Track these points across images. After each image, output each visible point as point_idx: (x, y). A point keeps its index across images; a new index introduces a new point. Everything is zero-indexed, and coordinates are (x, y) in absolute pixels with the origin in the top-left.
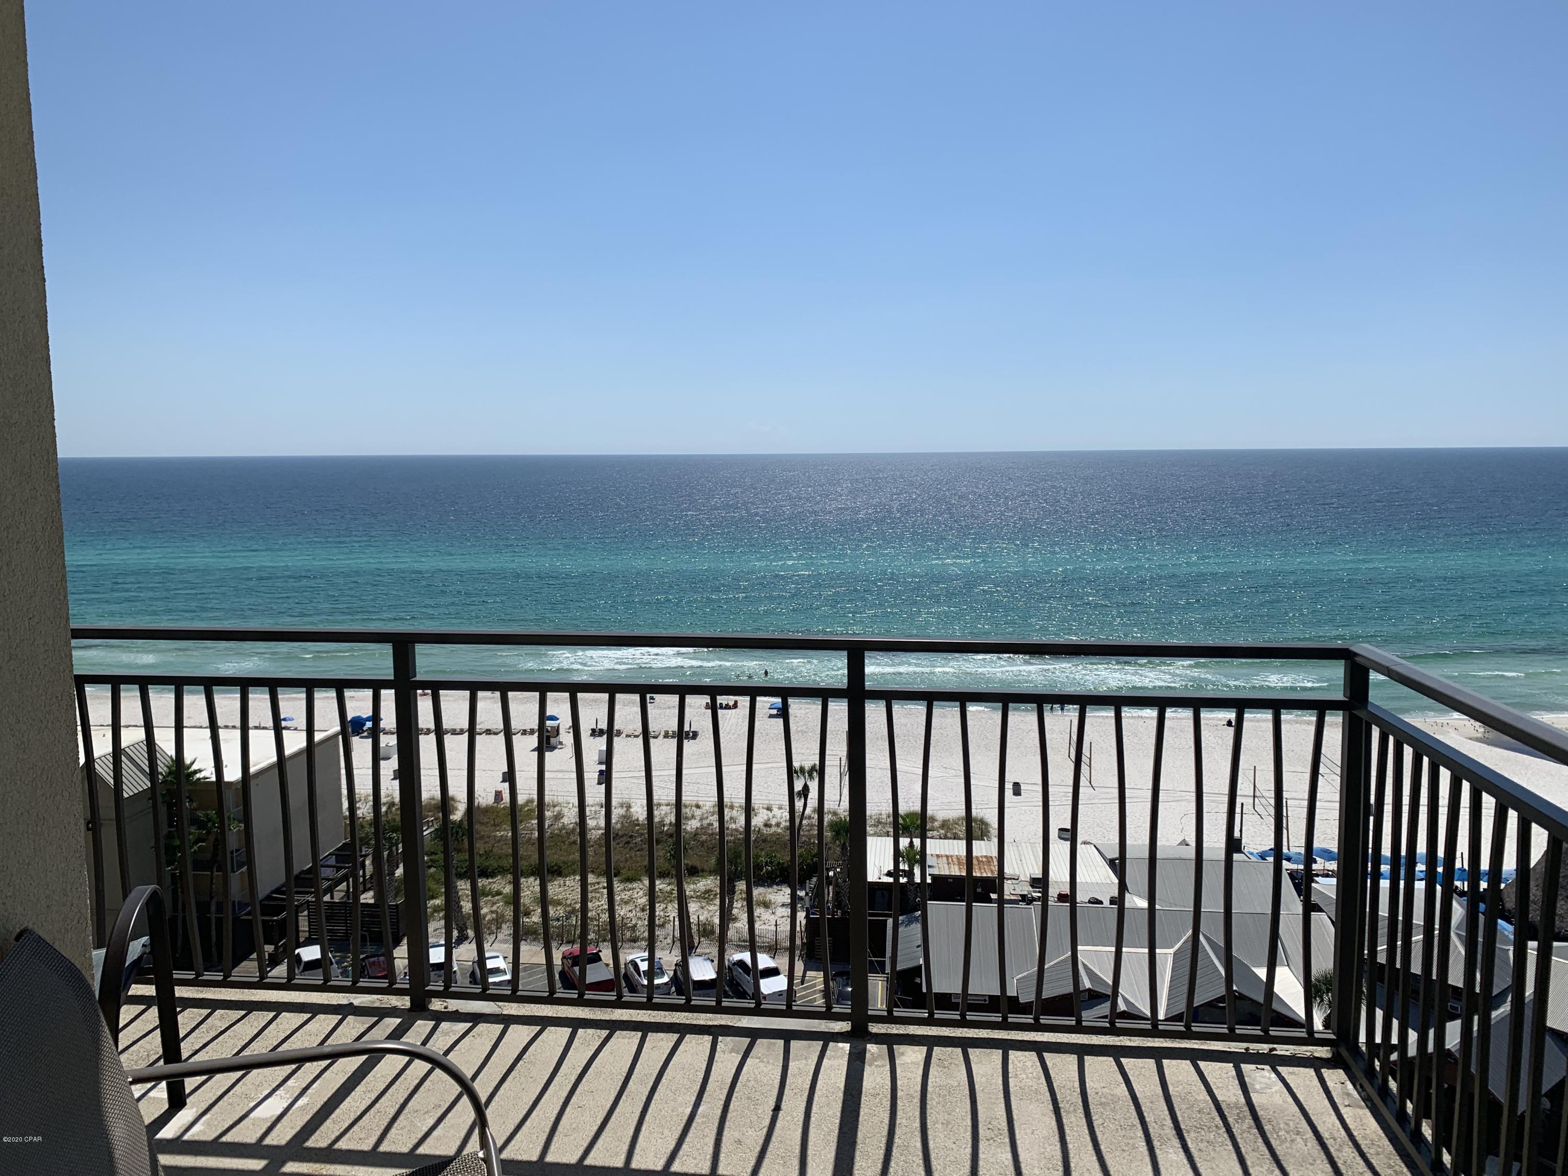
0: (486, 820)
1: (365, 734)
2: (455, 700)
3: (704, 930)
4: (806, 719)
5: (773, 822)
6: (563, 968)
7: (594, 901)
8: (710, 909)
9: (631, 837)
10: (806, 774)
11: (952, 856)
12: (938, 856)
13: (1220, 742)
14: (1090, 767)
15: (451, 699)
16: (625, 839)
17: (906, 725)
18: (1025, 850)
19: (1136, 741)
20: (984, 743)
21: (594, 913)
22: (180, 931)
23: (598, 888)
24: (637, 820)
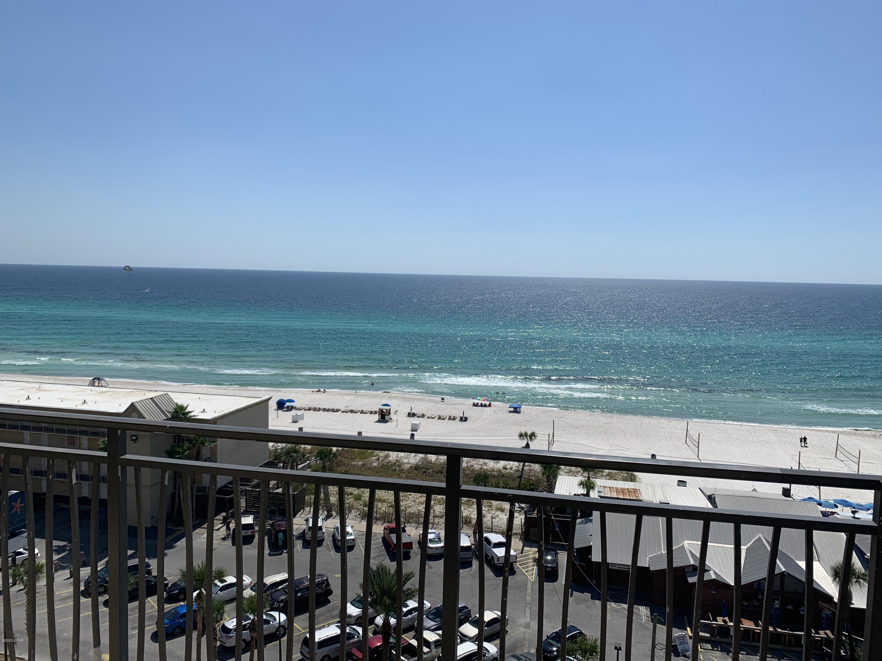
0: (347, 456)
1: (285, 409)
2: (335, 395)
3: (466, 521)
4: (530, 414)
5: (508, 467)
6: (384, 535)
7: (404, 501)
8: (469, 510)
9: (427, 469)
10: (528, 437)
11: (613, 488)
12: (604, 487)
13: (778, 439)
14: (698, 448)
15: (333, 394)
16: (423, 470)
17: (589, 421)
18: (657, 488)
19: (727, 436)
20: (635, 433)
21: (404, 508)
22: (177, 501)
23: (407, 495)
24: (431, 461)
